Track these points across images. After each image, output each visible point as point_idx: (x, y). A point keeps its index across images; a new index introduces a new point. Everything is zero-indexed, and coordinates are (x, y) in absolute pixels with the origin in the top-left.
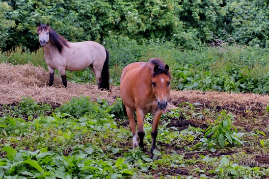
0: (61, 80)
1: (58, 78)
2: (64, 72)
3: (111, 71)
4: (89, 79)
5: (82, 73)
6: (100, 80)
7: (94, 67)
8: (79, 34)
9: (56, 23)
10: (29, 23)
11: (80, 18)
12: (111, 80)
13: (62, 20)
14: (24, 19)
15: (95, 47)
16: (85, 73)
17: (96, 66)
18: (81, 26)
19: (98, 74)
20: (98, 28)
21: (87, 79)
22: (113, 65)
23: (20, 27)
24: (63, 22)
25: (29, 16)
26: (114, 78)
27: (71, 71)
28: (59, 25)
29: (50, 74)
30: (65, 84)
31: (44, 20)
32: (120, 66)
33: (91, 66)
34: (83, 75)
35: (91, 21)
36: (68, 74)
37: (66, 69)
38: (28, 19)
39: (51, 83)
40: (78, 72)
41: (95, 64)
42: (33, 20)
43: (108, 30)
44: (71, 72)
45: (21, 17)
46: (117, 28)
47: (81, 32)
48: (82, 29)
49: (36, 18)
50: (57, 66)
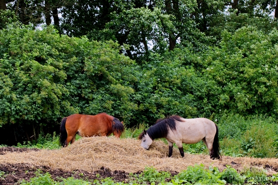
0: (178, 151)
1: (176, 150)
2: (181, 145)
3: (221, 142)
4: (202, 150)
5: (196, 145)
6: (212, 150)
7: (206, 140)
9: (173, 103)
10: (149, 103)
11: (195, 99)
12: (221, 151)
13: (179, 100)
14: (145, 100)
15: (208, 123)
16: (198, 145)
17: (208, 139)
18: (195, 106)
19: (210, 146)
20: (210, 107)
21: (200, 150)
22: (223, 138)
23: (141, 107)
24: (180, 102)
25: (150, 98)
26: (223, 148)
27: (186, 144)
28: (175, 105)
29: (169, 147)
30: (182, 155)
31: (162, 101)
32: (228, 138)
33: (204, 139)
34: (197, 146)
35: (203, 101)
36: (185, 146)
37: (183, 142)
38: (149, 100)
39: (170, 154)
40: (192, 145)
41: (207, 138)
42: (153, 100)
43: (219, 109)
44: (186, 145)
45: (142, 98)
46: (226, 106)
47: (195, 111)
48: (195, 108)
49: (156, 99)
50: (175, 140)
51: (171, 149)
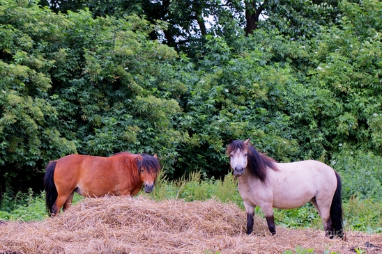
0: (265, 223)
1: (260, 220)
2: (271, 211)
3: (345, 206)
4: (309, 221)
5: (297, 212)
6: (328, 221)
7: (318, 202)
8: (292, 150)
9: (255, 133)
10: (209, 134)
11: (292, 123)
12: (345, 223)
13: (264, 128)
14: (201, 127)
15: (319, 170)
16: (302, 212)
17: (320, 199)
18: (294, 136)
19: (325, 213)
20: (321, 139)
21: (306, 221)
22: (348, 198)
23: (195, 141)
24: (266, 132)
25: (210, 123)
26: (349, 217)
27: (280, 209)
28: (258, 136)
29: (248, 215)
30: (272, 230)
31: (235, 129)
32: (358, 198)
33: (314, 200)
34: (300, 214)
35: (309, 127)
36: (278, 214)
37: (273, 207)
38: (209, 127)
40: (291, 211)
42: (216, 128)
43: (339, 142)
44: (279, 211)
45: (197, 124)
46: (352, 138)
47: (293, 146)
48: (295, 141)
49: (221, 126)
51: (251, 218)
